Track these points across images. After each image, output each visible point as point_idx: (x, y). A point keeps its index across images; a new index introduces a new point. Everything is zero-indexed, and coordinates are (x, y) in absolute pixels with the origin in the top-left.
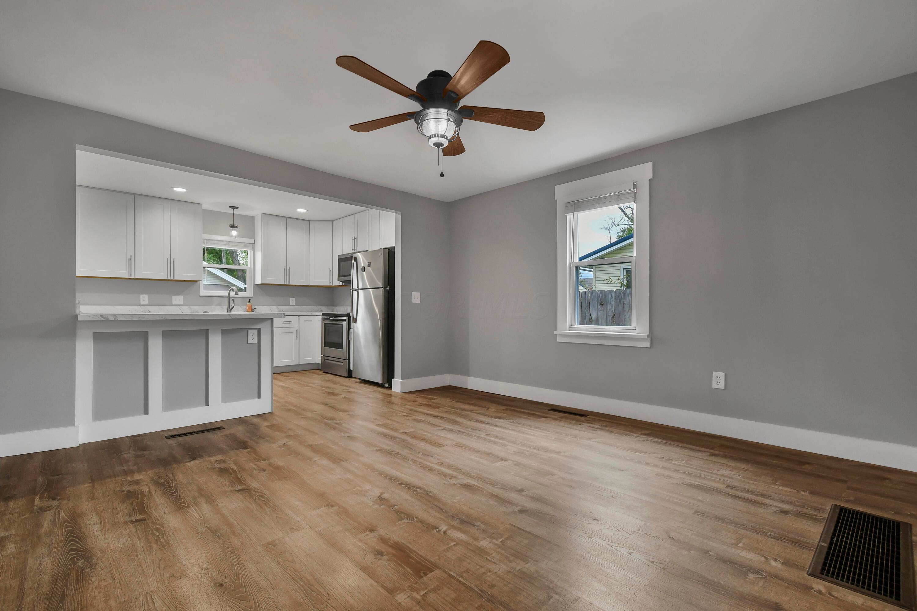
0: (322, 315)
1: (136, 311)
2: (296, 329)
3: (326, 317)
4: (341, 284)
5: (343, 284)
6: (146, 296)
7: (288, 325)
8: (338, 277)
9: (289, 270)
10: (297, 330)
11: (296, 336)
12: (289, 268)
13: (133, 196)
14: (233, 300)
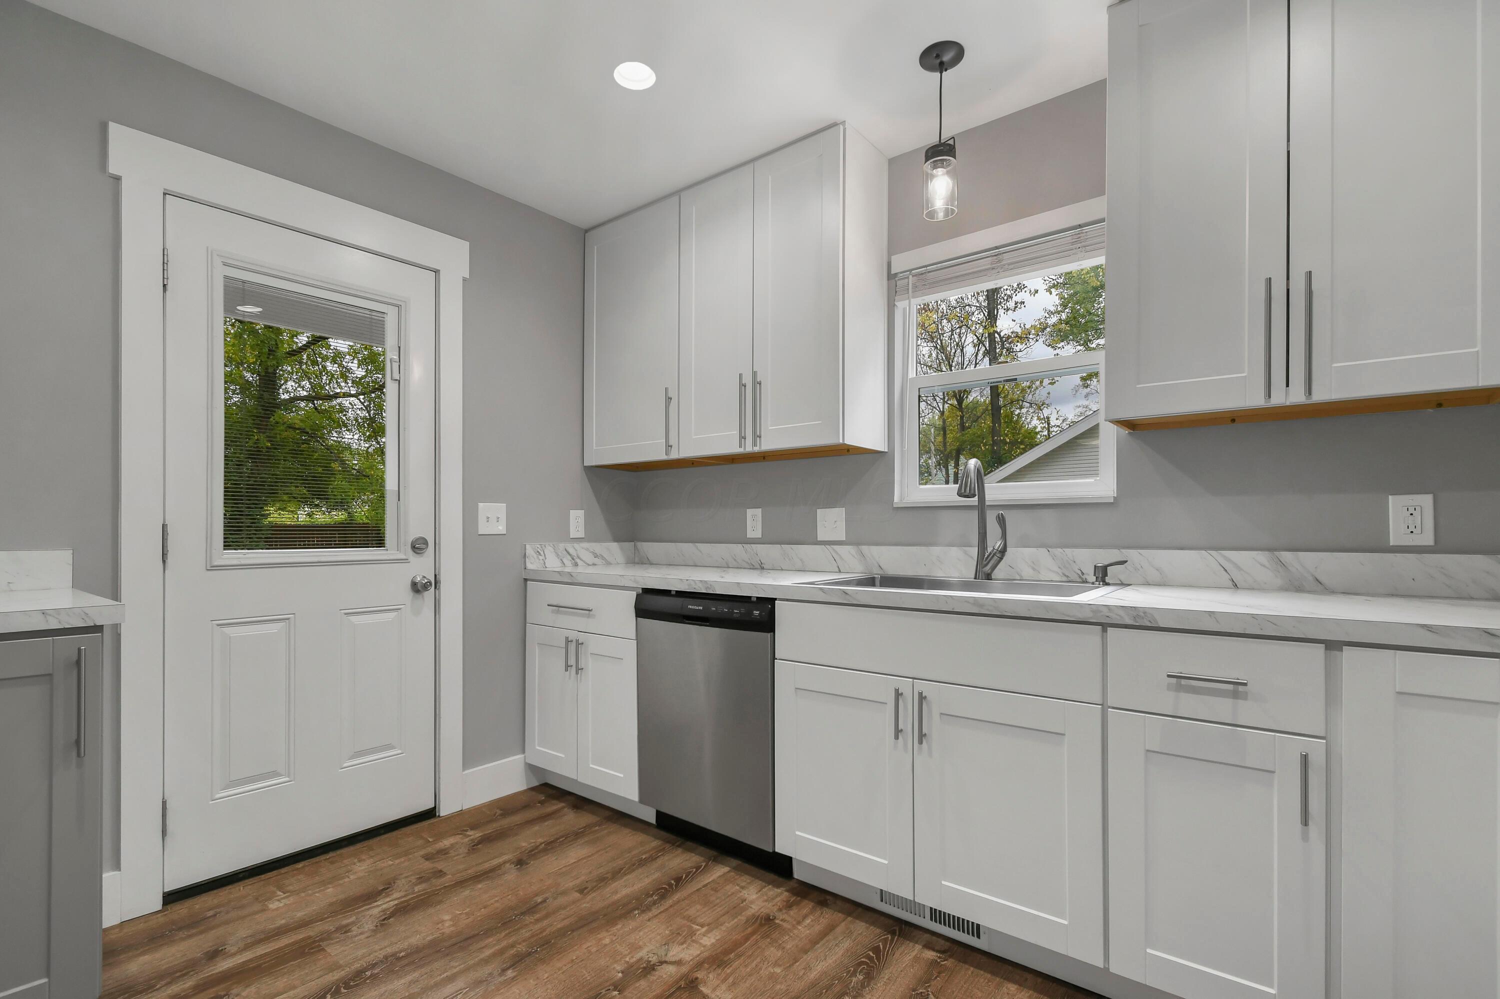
1: (735, 560)
6: (759, 513)
14: (1001, 521)
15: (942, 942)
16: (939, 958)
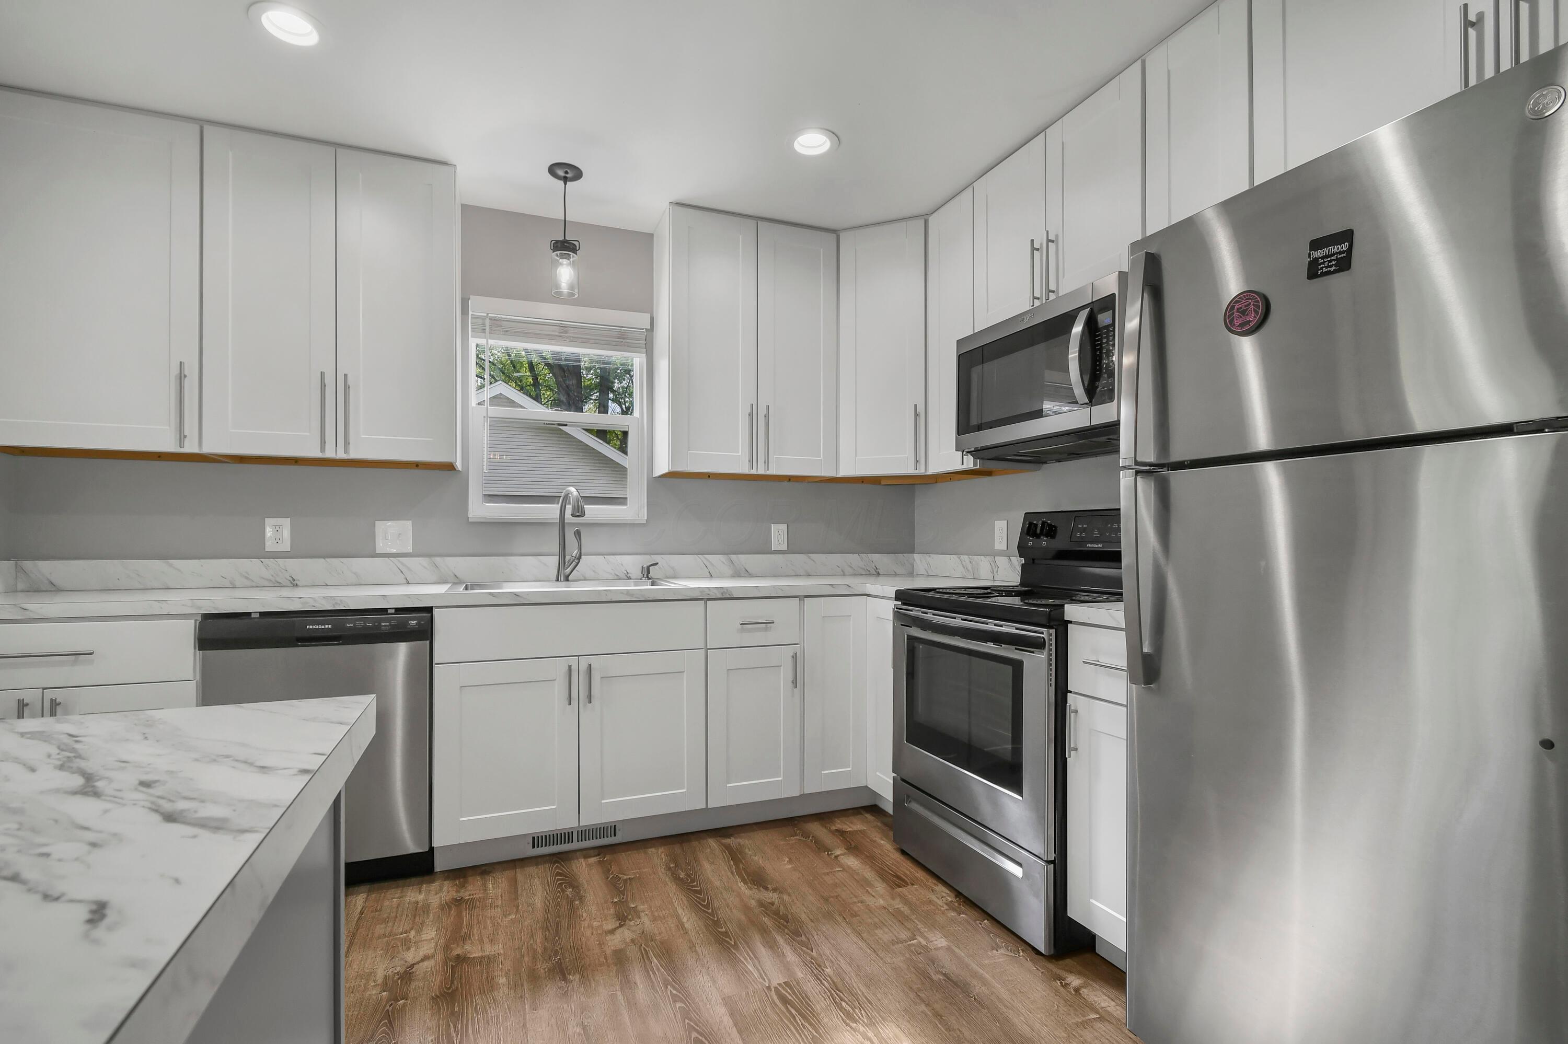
0: (897, 599)
1: (247, 578)
2: (790, 651)
3: (916, 612)
4: (969, 463)
5: (975, 464)
6: (286, 523)
7: (759, 637)
8: (959, 432)
9: (767, 416)
10: (795, 657)
11: (790, 677)
12: (765, 412)
13: (197, 128)
14: (578, 534)
15: (592, 851)
16: (599, 858)
